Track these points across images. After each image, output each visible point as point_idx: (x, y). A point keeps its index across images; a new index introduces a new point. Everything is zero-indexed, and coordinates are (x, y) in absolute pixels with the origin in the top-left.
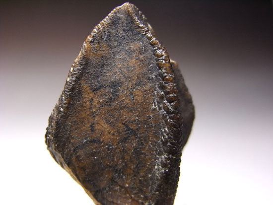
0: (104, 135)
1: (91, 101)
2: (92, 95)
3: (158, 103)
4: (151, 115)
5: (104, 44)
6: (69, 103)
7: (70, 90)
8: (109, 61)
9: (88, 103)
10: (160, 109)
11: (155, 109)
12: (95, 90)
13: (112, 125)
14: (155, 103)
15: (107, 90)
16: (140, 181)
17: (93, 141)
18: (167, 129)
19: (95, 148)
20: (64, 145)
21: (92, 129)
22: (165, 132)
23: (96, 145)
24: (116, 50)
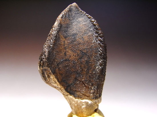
0: (71, 57)
1: (64, 42)
2: (64, 39)
3: (96, 39)
4: (93, 45)
5: (67, 19)
6: (54, 43)
7: (55, 37)
8: (70, 26)
9: (63, 43)
10: (97, 41)
11: (94, 42)
12: (65, 37)
13: (75, 52)
14: (94, 40)
15: (71, 37)
16: (89, 76)
17: (66, 60)
18: (101, 49)
19: (67, 63)
20: (52, 63)
21: (65, 54)
22: (100, 50)
23: (67, 62)
24: (72, 21)
